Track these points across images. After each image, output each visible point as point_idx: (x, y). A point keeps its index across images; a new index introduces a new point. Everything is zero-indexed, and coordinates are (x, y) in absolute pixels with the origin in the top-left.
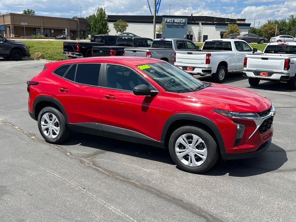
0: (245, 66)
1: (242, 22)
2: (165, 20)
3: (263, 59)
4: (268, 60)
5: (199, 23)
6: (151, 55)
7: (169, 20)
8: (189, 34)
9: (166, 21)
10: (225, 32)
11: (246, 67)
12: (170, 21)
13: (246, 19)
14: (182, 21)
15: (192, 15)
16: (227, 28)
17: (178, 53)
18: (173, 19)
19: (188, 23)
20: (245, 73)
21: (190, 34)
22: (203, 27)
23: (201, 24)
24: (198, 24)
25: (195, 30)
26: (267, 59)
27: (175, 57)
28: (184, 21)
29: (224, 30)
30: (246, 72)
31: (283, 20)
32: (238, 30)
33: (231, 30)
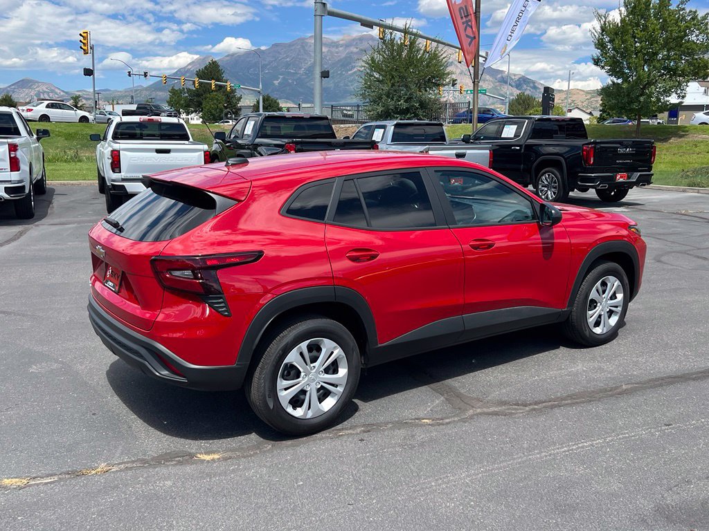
0: (117, 170)
3: (159, 151)
4: (172, 154)
11: (120, 172)
20: (123, 186)
26: (167, 151)
30: (125, 184)
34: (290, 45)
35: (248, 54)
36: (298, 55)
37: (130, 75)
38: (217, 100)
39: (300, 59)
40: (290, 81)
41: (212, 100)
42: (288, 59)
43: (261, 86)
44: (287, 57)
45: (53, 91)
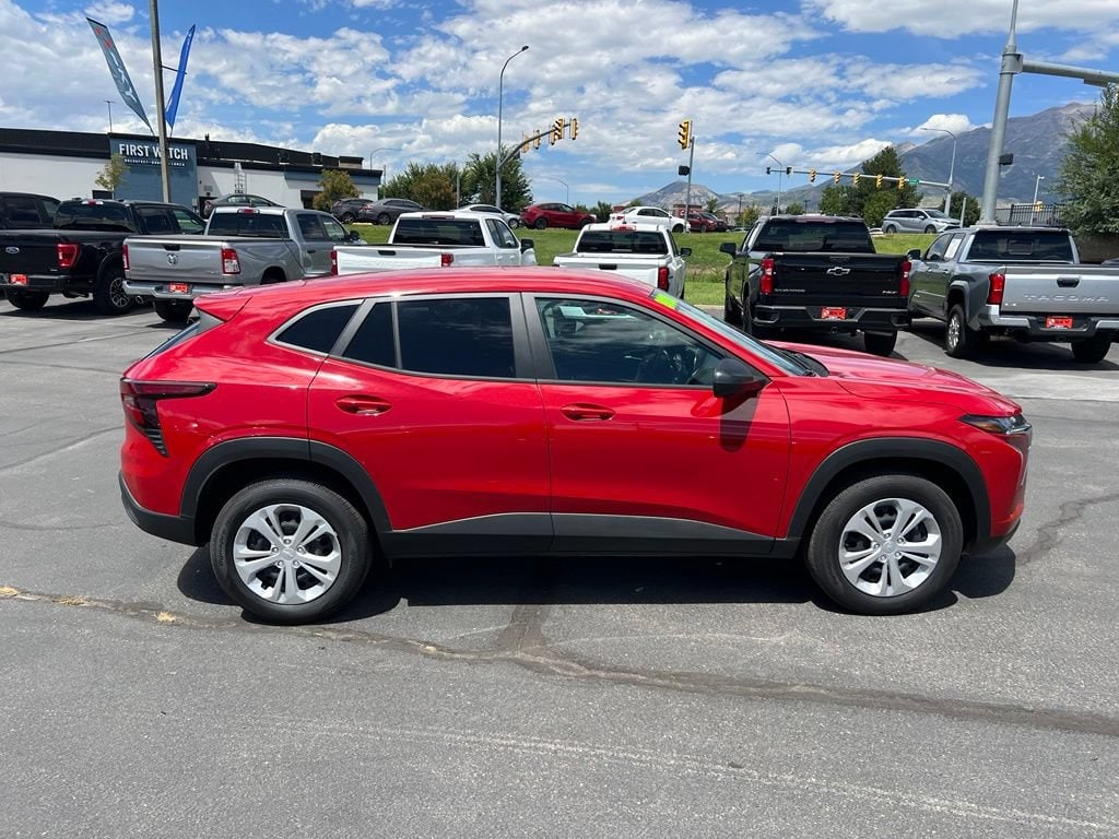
1: (355, 166)
2: (121, 149)
3: (603, 267)
5: (234, 163)
6: (236, 258)
7: (132, 149)
8: (205, 196)
9: (124, 152)
10: (317, 193)
12: (137, 151)
13: (362, 159)
14: (178, 154)
15: (207, 137)
16: (321, 180)
17: (340, 250)
18: (146, 147)
19: (201, 163)
21: (208, 194)
22: (248, 175)
23: (238, 165)
24: (231, 166)
25: (225, 183)
26: (613, 267)
27: (336, 266)
28: (185, 154)
29: (311, 187)
31: (449, 165)
32: (351, 187)
33: (333, 187)
34: (1033, 119)
35: (965, 136)
36: (1045, 132)
37: (768, 173)
38: (886, 201)
39: (1047, 138)
40: (1026, 172)
41: (879, 201)
42: (1027, 140)
43: (951, 179)
44: (1026, 136)
45: (705, 195)
